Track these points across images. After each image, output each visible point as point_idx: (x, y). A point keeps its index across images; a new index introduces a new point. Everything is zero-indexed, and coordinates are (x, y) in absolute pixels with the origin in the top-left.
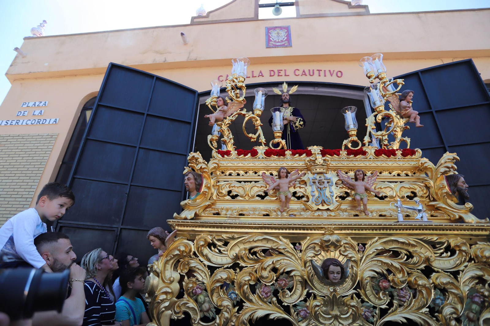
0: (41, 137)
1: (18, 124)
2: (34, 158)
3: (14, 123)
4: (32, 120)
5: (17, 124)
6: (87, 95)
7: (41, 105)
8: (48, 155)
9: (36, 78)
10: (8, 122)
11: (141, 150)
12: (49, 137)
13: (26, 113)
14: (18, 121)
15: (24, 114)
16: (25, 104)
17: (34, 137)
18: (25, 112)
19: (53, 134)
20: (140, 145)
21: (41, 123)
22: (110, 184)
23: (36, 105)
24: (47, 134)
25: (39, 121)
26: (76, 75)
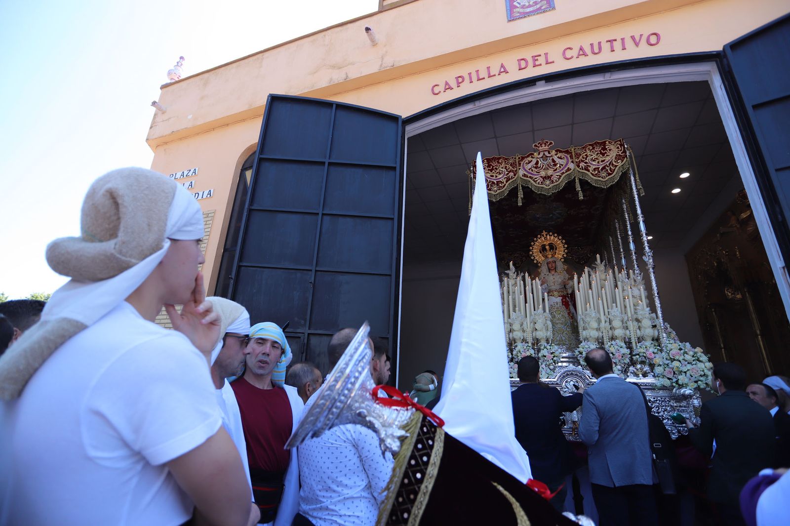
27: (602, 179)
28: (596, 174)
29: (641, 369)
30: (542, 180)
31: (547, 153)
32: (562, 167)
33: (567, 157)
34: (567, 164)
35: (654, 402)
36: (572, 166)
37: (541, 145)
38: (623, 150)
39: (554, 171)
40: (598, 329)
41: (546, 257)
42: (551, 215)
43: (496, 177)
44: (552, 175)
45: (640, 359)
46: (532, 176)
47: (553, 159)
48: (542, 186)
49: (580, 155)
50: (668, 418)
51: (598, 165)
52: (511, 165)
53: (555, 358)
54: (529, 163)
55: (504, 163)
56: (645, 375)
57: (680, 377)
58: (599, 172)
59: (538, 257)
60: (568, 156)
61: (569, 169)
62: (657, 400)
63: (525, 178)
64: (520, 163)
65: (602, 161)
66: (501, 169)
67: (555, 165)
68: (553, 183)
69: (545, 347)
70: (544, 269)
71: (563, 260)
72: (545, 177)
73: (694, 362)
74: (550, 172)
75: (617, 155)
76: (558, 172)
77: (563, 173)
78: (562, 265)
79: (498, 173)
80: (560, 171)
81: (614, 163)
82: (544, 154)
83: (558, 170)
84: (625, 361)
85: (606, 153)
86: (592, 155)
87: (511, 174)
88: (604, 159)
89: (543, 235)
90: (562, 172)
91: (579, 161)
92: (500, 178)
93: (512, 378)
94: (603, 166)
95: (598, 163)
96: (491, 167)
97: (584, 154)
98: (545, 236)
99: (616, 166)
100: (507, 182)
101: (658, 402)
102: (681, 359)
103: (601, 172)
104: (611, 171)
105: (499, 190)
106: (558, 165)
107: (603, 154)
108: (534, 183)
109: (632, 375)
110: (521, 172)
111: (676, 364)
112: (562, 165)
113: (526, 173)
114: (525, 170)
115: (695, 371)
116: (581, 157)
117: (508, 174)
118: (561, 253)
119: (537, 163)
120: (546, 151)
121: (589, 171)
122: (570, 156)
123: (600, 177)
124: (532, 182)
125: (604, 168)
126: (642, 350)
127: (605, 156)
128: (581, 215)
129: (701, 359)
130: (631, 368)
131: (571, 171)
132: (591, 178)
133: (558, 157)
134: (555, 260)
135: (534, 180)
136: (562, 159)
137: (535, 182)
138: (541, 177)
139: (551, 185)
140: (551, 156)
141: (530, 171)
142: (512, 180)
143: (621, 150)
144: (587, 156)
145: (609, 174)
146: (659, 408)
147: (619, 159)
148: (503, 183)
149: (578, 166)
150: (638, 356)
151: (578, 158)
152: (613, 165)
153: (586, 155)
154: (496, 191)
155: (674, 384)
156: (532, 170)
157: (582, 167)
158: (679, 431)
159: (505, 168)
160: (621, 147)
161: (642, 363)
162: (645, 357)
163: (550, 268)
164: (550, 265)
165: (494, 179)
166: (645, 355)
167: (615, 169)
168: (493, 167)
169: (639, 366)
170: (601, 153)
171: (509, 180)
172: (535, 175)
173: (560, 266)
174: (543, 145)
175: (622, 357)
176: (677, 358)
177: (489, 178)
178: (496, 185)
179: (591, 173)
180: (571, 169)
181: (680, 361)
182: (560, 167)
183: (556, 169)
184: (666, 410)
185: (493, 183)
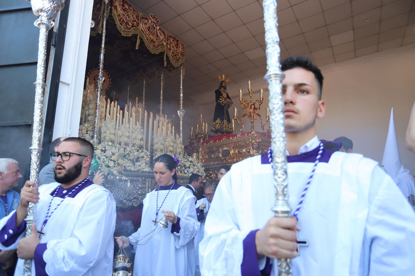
27: (174, 61)
28: (173, 56)
30: (150, 41)
31: (155, 26)
33: (163, 36)
36: (164, 43)
44: (155, 42)
46: (146, 34)
47: (157, 32)
51: (174, 52)
52: (136, 17)
54: (145, 24)
55: (132, 11)
63: (142, 32)
64: (141, 20)
66: (130, 14)
67: (157, 36)
68: (155, 47)
74: (155, 39)
75: (181, 52)
77: (160, 44)
79: (127, 15)
83: (158, 41)
86: (173, 44)
87: (135, 23)
88: (177, 50)
91: (168, 43)
92: (128, 21)
94: (176, 53)
95: (174, 50)
97: (170, 41)
99: (180, 58)
100: (132, 27)
105: (127, 29)
107: (177, 47)
110: (140, 27)
112: (161, 39)
113: (143, 30)
114: (143, 27)
117: (133, 21)
118: (106, 86)
119: (149, 27)
120: (155, 23)
121: (170, 52)
122: (165, 37)
123: (174, 59)
125: (176, 55)
132: (170, 57)
133: (159, 33)
136: (161, 35)
137: (147, 39)
138: (151, 39)
140: (157, 29)
141: (145, 30)
142: (135, 28)
144: (171, 43)
145: (177, 60)
147: (181, 55)
148: (130, 26)
149: (167, 46)
151: (168, 41)
152: (179, 56)
154: (125, 29)
159: (132, 16)
160: (183, 49)
165: (125, 19)
168: (126, 8)
172: (148, 35)
174: (155, 19)
177: (122, 15)
178: (125, 24)
179: (171, 54)
180: (164, 45)
182: (159, 39)
183: (157, 39)
185: (124, 21)
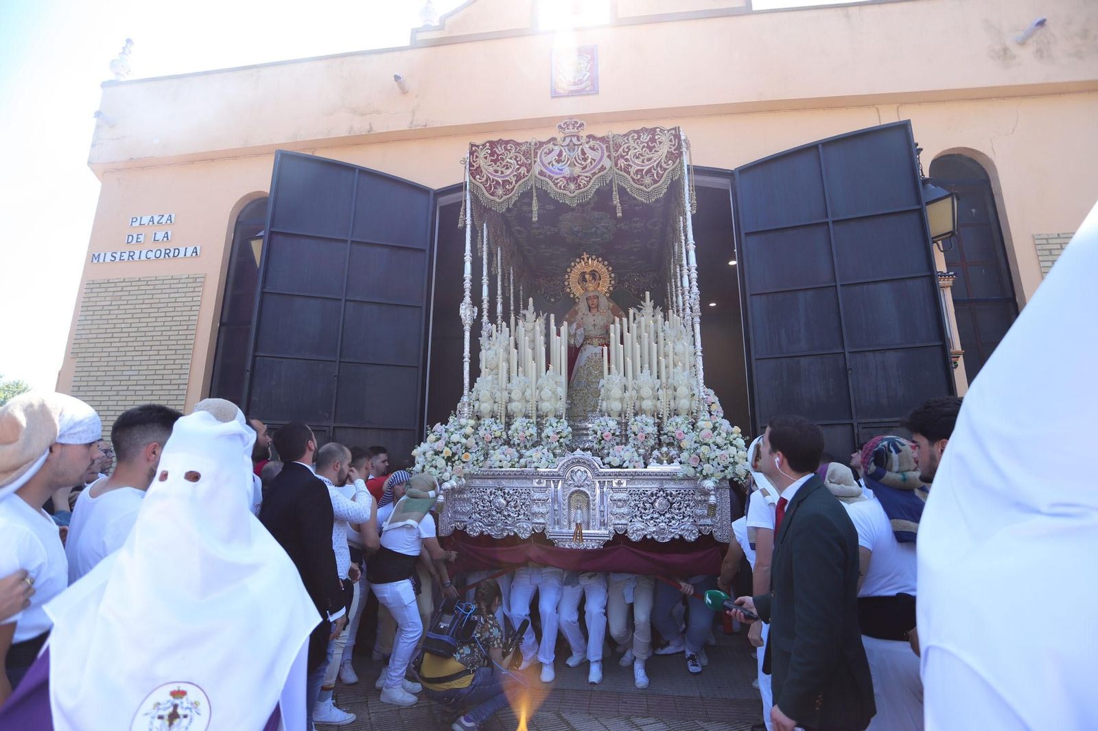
0: (177, 281)
1: (133, 259)
2: (175, 319)
3: (126, 256)
4: (154, 251)
5: (130, 258)
6: (240, 200)
7: (164, 220)
8: (197, 313)
9: (142, 168)
10: (114, 255)
11: (348, 303)
12: (191, 280)
13: (142, 238)
14: (132, 254)
15: (139, 240)
16: (135, 220)
17: (165, 282)
18: (139, 236)
19: (197, 276)
20: (346, 296)
21: (171, 255)
22: (308, 361)
23: (156, 222)
24: (186, 276)
25: (168, 251)
26: (213, 160)
27: (645, 189)
28: (638, 180)
29: (667, 454)
30: (566, 182)
31: (575, 140)
32: (594, 164)
33: (601, 148)
34: (600, 160)
35: (676, 496)
36: (607, 163)
37: (568, 126)
38: (677, 144)
39: (583, 168)
40: (622, 400)
41: (586, 290)
42: (595, 229)
43: (502, 173)
44: (579, 176)
45: (667, 441)
46: (552, 174)
47: (582, 150)
48: (565, 192)
49: (621, 146)
50: (689, 516)
51: (642, 166)
52: (524, 155)
53: (562, 440)
54: (548, 154)
55: (514, 151)
56: (671, 461)
57: (706, 466)
58: (642, 177)
59: (576, 289)
60: (604, 146)
61: (603, 168)
62: (679, 493)
63: (542, 178)
64: (537, 153)
65: (649, 160)
66: (509, 160)
67: (585, 159)
68: (579, 189)
69: (551, 425)
70: (582, 307)
71: (608, 295)
72: (570, 178)
73: (725, 447)
74: (577, 170)
75: (668, 152)
76: (588, 171)
77: (594, 174)
78: (607, 301)
79: (504, 167)
80: (591, 170)
81: (664, 165)
82: (571, 141)
83: (588, 169)
84: (649, 443)
85: (654, 147)
86: (635, 149)
87: (523, 170)
88: (651, 156)
89: (583, 259)
90: (593, 172)
91: (618, 156)
92: (509, 175)
93: (502, 467)
94: (648, 167)
95: (643, 162)
96: (496, 155)
97: (626, 146)
98: (586, 260)
99: (665, 170)
100: (517, 182)
101: (681, 495)
102: (711, 442)
103: (645, 176)
104: (658, 177)
105: (506, 195)
106: (589, 160)
107: (650, 149)
108: (554, 187)
109: (655, 461)
110: (537, 168)
111: (704, 449)
112: (594, 160)
113: (544, 170)
114: (543, 165)
115: (724, 459)
116: (621, 150)
117: (518, 169)
118: (605, 285)
119: (560, 154)
120: (574, 136)
121: (629, 173)
122: (607, 147)
123: (642, 185)
124: (552, 184)
125: (649, 171)
126: (671, 429)
127: (653, 152)
128: (636, 231)
129: (734, 442)
130: (656, 453)
131: (606, 171)
132: (630, 185)
133: (590, 147)
134: (598, 294)
135: (554, 182)
136: (595, 150)
137: (556, 184)
138: (564, 177)
139: (577, 192)
140: (581, 144)
141: (550, 167)
142: (525, 179)
143: (674, 145)
144: (629, 150)
145: (655, 182)
146: (681, 503)
147: (670, 160)
148: (511, 183)
149: (616, 165)
150: (666, 436)
151: (617, 151)
152: (661, 167)
153: (628, 147)
154: (502, 197)
155: (698, 475)
156: (553, 165)
157: (621, 166)
158: (700, 532)
159: (516, 159)
160: (675, 141)
161: (670, 444)
162: (674, 438)
163: (590, 305)
164: (590, 302)
165: (500, 177)
166: (673, 434)
167: (663, 174)
168: (498, 155)
169: (664, 449)
170: (648, 147)
171: (520, 179)
172: (557, 174)
173: (604, 302)
174: (571, 127)
175: (646, 437)
176: (707, 440)
177: (492, 174)
178: (501, 187)
179: (632, 177)
180: (605, 168)
181: (709, 445)
182: (591, 163)
183: (586, 166)
184: (688, 505)
185: (498, 183)
